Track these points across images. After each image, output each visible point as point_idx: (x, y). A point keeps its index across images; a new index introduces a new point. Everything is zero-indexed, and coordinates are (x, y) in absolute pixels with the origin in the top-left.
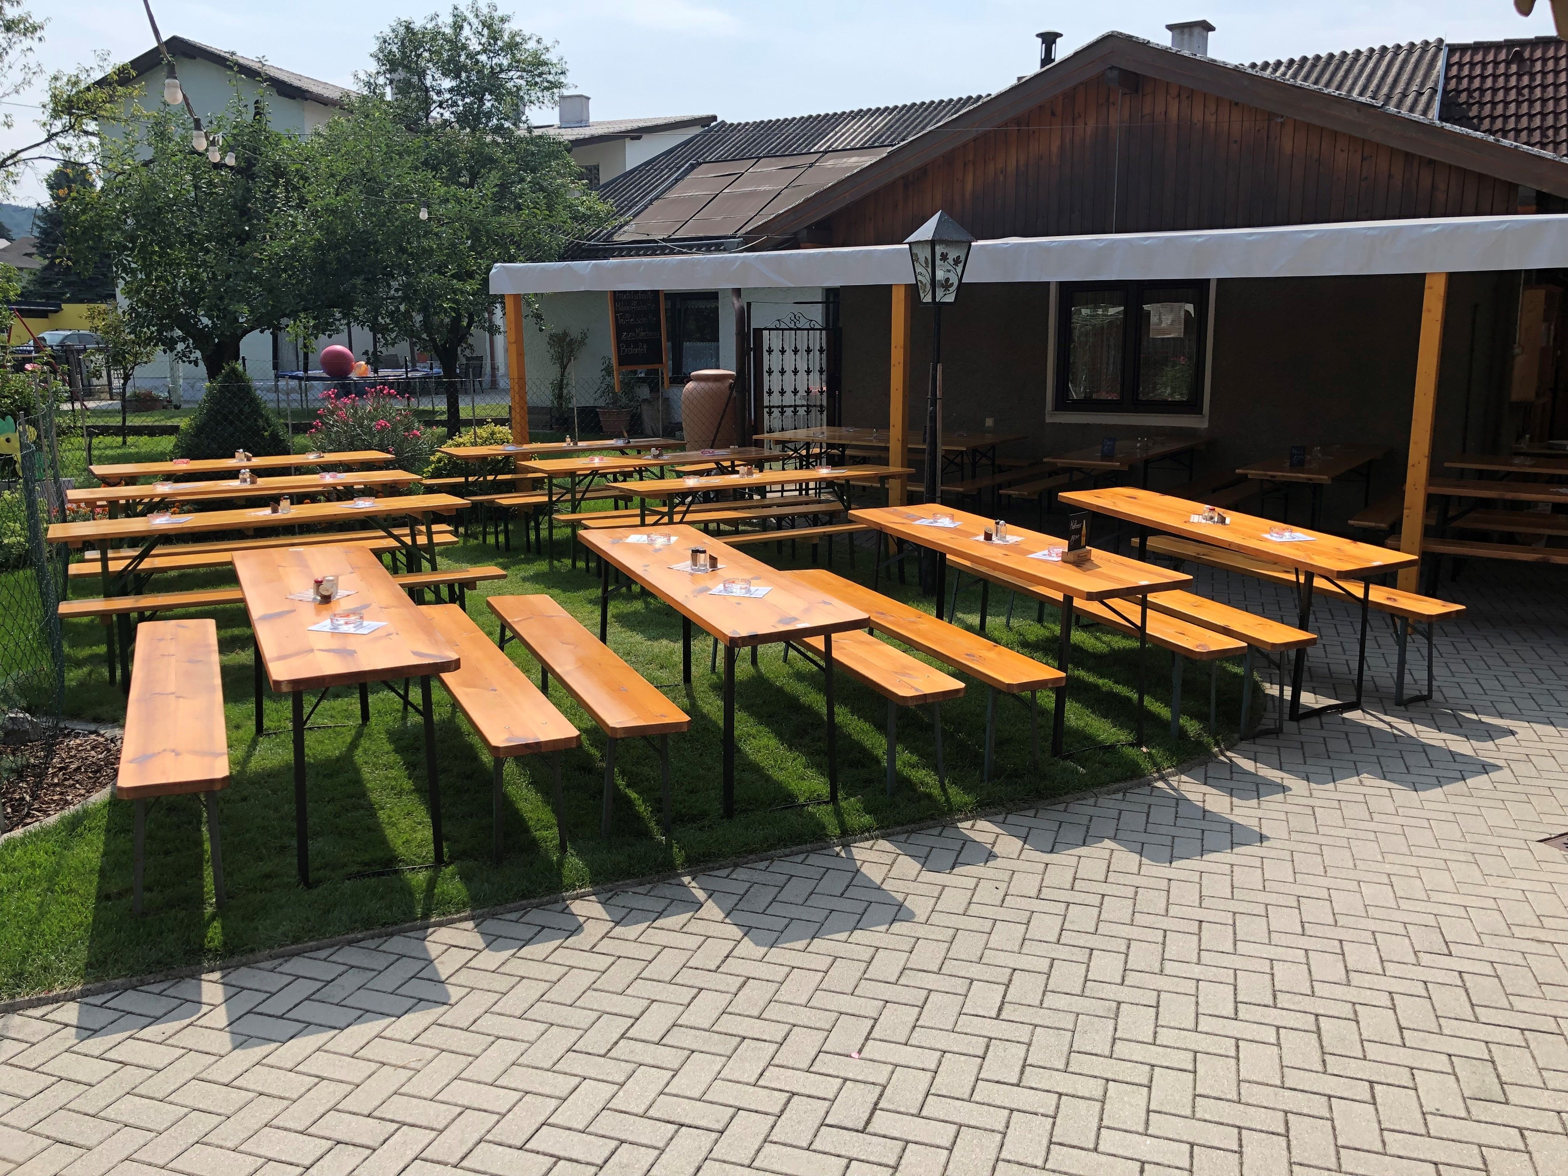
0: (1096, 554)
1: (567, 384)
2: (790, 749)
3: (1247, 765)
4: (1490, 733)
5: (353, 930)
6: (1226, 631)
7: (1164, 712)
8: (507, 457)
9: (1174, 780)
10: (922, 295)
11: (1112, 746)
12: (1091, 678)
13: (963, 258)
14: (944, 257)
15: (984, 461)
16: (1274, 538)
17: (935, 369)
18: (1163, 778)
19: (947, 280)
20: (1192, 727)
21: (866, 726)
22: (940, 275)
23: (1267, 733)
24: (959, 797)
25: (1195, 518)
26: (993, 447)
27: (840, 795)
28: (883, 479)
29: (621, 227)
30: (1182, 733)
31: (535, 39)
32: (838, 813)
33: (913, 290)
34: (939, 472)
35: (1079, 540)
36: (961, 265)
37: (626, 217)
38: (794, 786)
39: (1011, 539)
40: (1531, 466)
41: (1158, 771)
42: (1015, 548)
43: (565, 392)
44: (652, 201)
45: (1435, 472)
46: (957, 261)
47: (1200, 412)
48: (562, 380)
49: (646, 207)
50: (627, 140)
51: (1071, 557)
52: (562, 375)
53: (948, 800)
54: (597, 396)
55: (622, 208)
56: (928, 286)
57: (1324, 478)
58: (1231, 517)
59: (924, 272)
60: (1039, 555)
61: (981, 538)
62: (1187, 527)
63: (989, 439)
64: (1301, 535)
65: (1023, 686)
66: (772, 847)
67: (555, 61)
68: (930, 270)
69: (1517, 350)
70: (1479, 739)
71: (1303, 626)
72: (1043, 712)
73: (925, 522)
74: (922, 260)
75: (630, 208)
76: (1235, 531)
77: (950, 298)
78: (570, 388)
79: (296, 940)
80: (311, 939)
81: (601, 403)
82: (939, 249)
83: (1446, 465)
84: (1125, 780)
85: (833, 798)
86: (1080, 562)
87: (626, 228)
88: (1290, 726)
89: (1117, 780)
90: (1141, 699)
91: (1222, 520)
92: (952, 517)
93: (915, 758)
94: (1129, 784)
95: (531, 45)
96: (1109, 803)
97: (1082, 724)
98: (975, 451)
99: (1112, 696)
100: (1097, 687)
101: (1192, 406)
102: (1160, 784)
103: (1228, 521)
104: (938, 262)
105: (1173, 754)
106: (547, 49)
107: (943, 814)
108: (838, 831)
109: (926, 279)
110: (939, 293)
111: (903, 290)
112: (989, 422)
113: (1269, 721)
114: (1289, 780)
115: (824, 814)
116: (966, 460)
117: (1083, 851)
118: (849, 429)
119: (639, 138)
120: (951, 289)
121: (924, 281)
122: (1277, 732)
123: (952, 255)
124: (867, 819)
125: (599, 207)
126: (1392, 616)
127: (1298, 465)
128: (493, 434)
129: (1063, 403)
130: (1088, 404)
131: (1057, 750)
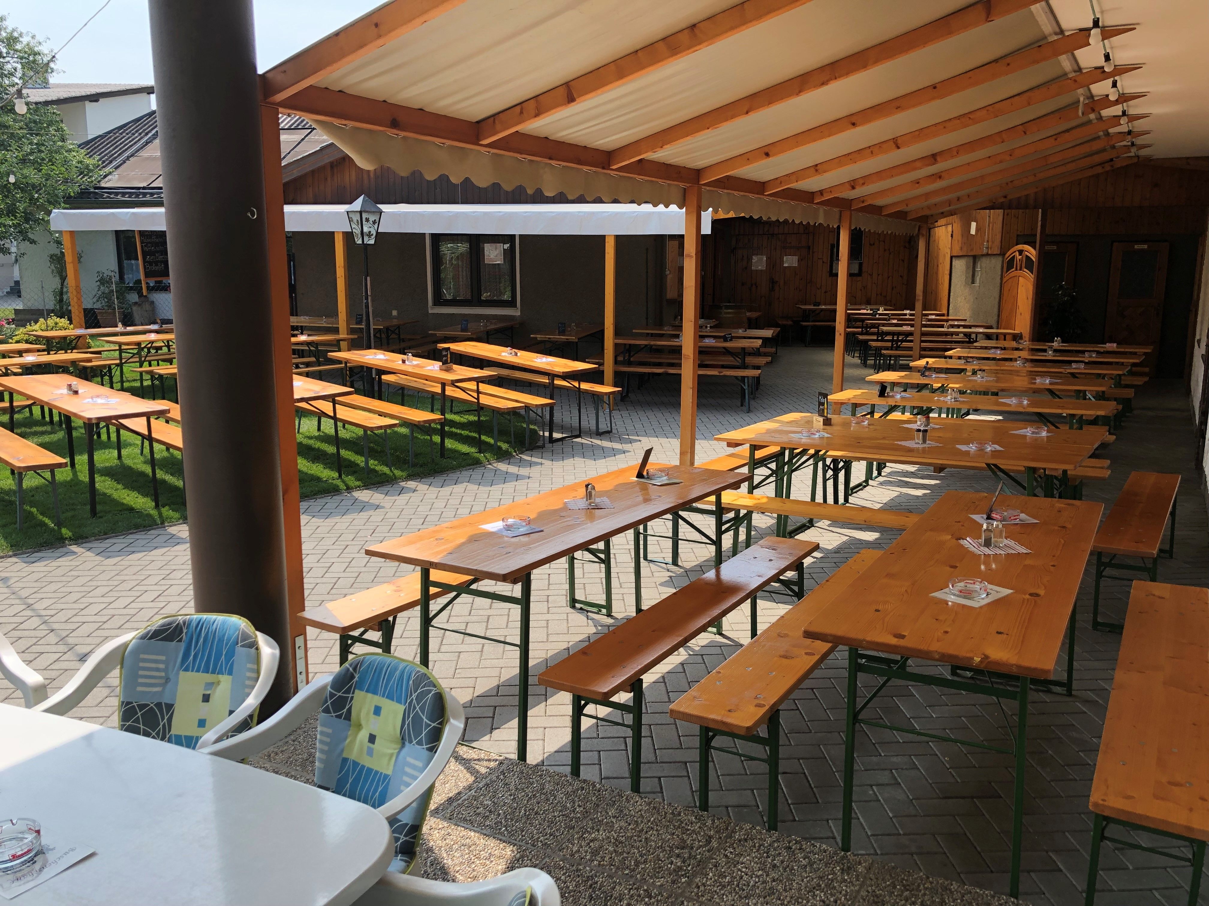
0: (455, 367)
1: (67, 292)
2: (313, 463)
3: (529, 458)
4: (631, 442)
5: (130, 529)
6: (517, 401)
7: (491, 441)
8: (79, 337)
9: (495, 465)
10: (356, 240)
11: (468, 453)
12: (459, 431)
13: (377, 221)
14: (367, 220)
15: (393, 336)
16: (539, 360)
17: (366, 280)
18: (490, 464)
19: (370, 232)
20: (504, 446)
21: (350, 453)
22: (366, 229)
23: (539, 447)
24: (398, 473)
25: (503, 354)
26: (399, 327)
27: (343, 476)
28: (339, 341)
29: (105, 176)
30: (500, 448)
31: (31, 35)
32: (344, 482)
33: (348, 236)
34: (372, 335)
35: (447, 360)
36: (376, 225)
37: (107, 170)
38: (319, 474)
39: (415, 363)
40: (672, 331)
41: (488, 461)
42: (417, 366)
43: (65, 297)
44: (128, 158)
45: (617, 333)
46: (374, 222)
47: (515, 306)
48: (62, 288)
49: (124, 162)
50: (87, 103)
51: (444, 367)
52: (62, 284)
53: (394, 474)
54: (95, 300)
55: (104, 162)
56: (360, 235)
57: (573, 338)
58: (520, 353)
59: (356, 227)
60: (429, 368)
61: (401, 362)
62: (500, 358)
63: (395, 322)
64: (551, 359)
65: (425, 421)
66: (315, 495)
67: (46, 51)
68: (360, 226)
69: (668, 272)
70: (625, 443)
71: (551, 398)
72: (436, 444)
73: (371, 357)
74: (355, 221)
75: (111, 162)
76: (520, 359)
77: (372, 242)
78: (69, 294)
79: (105, 534)
80: (112, 533)
81: (98, 305)
82: (365, 216)
83: (634, 331)
84: (473, 465)
85: (340, 476)
86: (448, 370)
87: (110, 177)
88: (548, 445)
89: (470, 465)
90: (480, 437)
91: (516, 354)
92: (384, 354)
93: (376, 462)
94: (475, 466)
95: (25, 40)
96: (466, 473)
97: (454, 447)
98: (387, 329)
99: (468, 437)
100: (461, 434)
101: (512, 303)
102: (489, 466)
103: (519, 354)
104: (364, 222)
105: (494, 455)
106: (40, 43)
107: (393, 480)
108: (345, 488)
109: (357, 231)
110: (366, 239)
111: (341, 235)
112: (395, 313)
113: (540, 443)
114: (543, 461)
115: (338, 482)
116: (383, 336)
117: (455, 486)
118: (305, 317)
119: (97, 101)
120: (372, 237)
121: (356, 231)
122: (543, 447)
123: (372, 218)
124: (358, 483)
125: (88, 161)
126: (593, 395)
127: (562, 332)
128: (56, 324)
129: (439, 300)
130: (454, 303)
131: (442, 455)
